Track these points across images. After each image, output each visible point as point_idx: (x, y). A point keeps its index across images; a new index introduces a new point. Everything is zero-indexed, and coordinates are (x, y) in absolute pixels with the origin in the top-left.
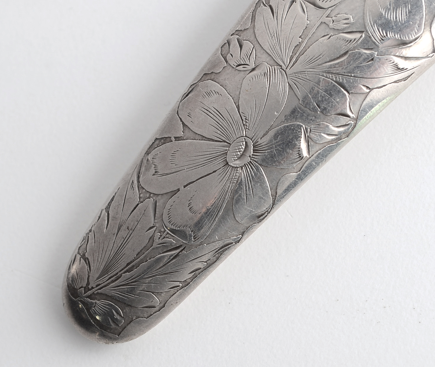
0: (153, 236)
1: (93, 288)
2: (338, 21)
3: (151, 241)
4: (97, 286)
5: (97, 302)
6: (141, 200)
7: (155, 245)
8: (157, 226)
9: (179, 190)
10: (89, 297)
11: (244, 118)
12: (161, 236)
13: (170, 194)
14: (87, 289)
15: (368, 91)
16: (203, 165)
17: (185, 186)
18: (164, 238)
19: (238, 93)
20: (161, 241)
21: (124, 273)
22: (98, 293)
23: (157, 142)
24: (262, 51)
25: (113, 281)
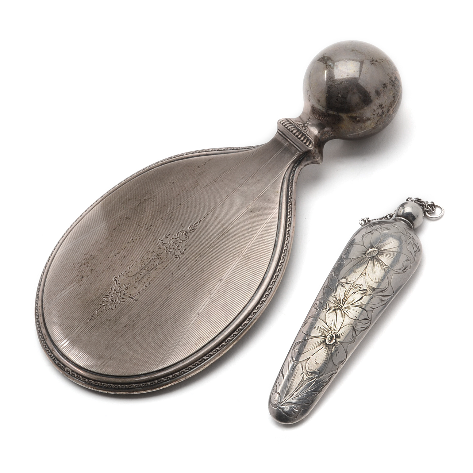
0: (303, 376)
1: (283, 402)
2: (357, 287)
3: (303, 378)
4: (285, 400)
5: (286, 406)
6: (296, 365)
7: (305, 379)
8: (304, 372)
9: (310, 357)
10: (282, 405)
11: (329, 327)
12: (307, 375)
13: (307, 360)
14: (281, 403)
15: (373, 309)
16: (318, 346)
17: (312, 356)
18: (308, 376)
19: (325, 319)
20: (307, 377)
21: (295, 392)
22: (286, 403)
23: (297, 344)
24: (331, 303)
25: (291, 397)
